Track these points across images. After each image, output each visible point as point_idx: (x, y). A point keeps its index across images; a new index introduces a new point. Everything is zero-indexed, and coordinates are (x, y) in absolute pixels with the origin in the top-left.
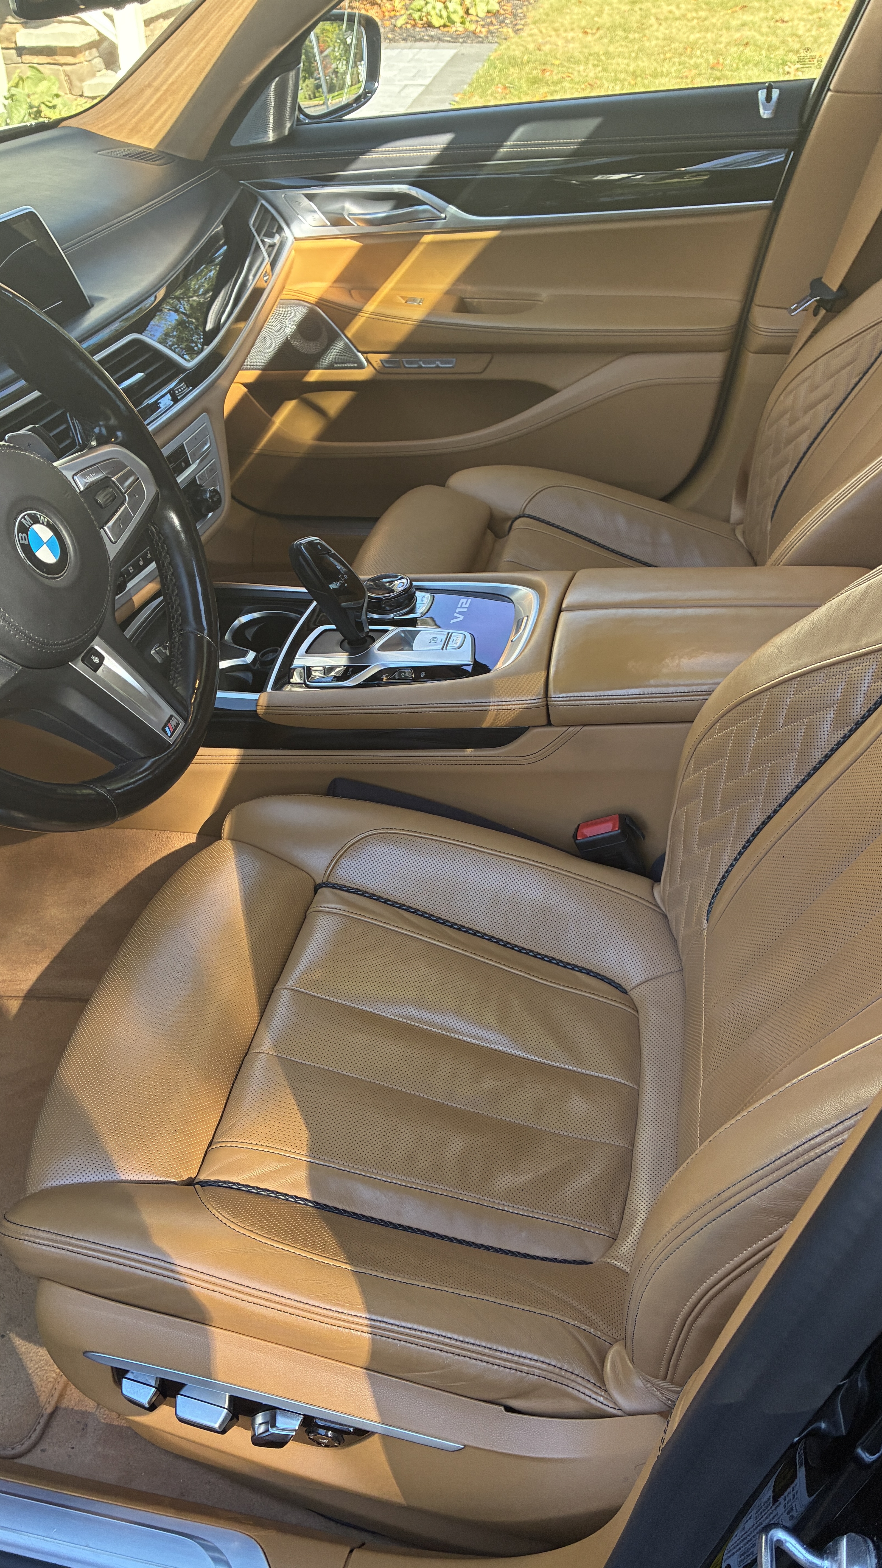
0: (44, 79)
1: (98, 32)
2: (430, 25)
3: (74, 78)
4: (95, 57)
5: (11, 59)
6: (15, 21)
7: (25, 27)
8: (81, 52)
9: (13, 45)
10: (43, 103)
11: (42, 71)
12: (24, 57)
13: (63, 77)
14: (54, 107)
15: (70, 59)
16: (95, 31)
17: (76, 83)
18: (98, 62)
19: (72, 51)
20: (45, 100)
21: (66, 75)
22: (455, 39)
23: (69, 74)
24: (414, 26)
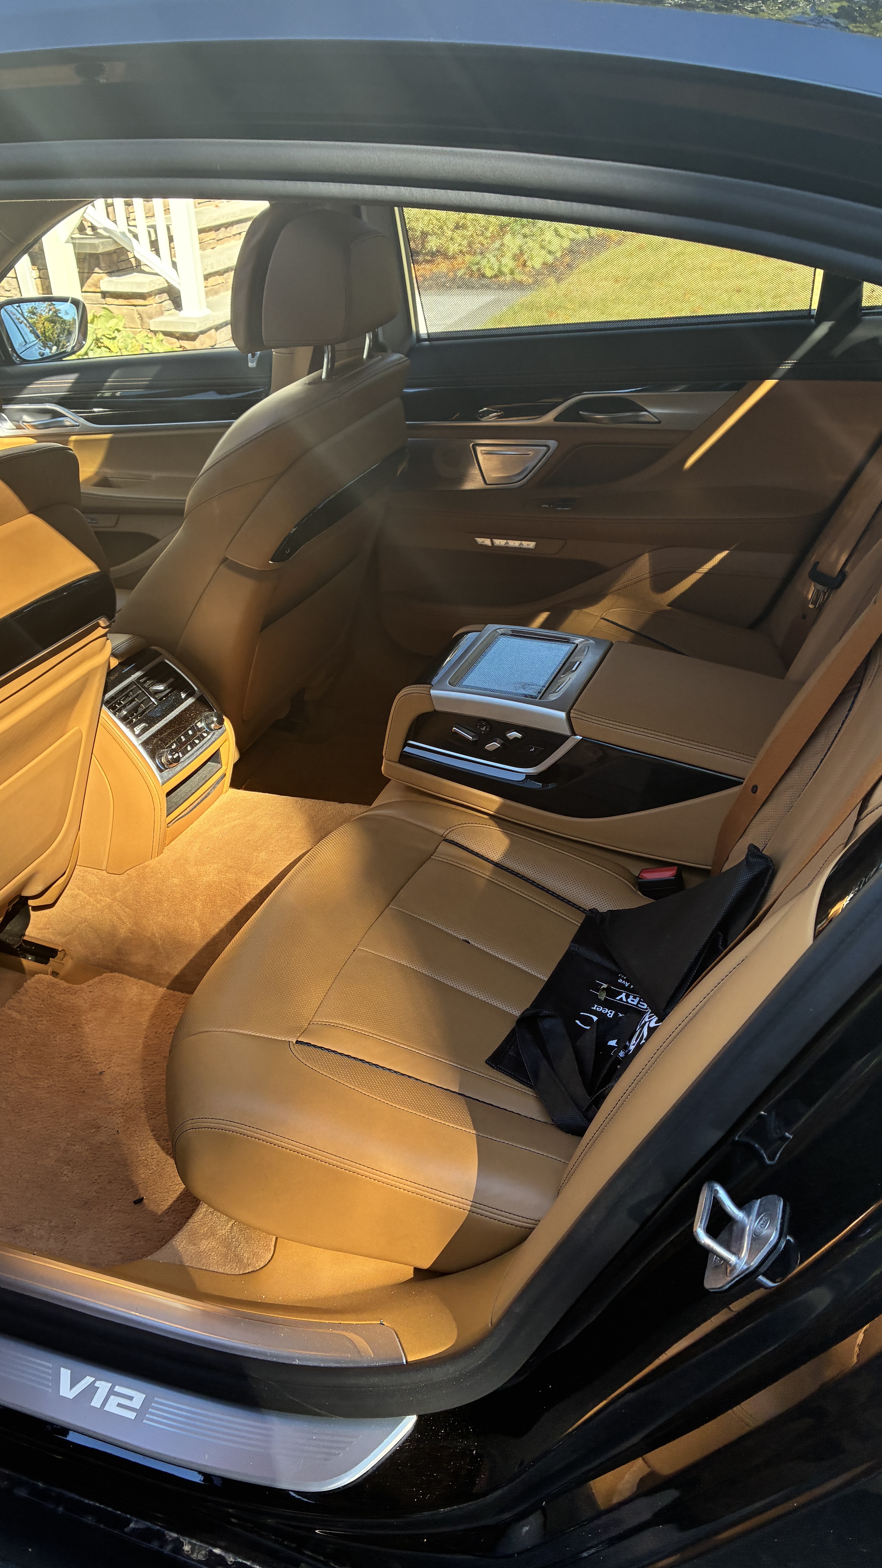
0: (114, 317)
1: (167, 281)
2: (483, 276)
3: (144, 316)
4: (166, 300)
5: (97, 301)
6: (102, 272)
7: (111, 276)
8: (151, 296)
9: (98, 290)
10: (104, 336)
11: (112, 311)
12: (107, 299)
13: (137, 316)
14: (114, 338)
15: (141, 302)
16: (164, 280)
17: (146, 320)
18: (168, 304)
19: (142, 296)
20: (105, 334)
21: (139, 314)
22: (501, 287)
23: (141, 313)
24: (471, 276)
